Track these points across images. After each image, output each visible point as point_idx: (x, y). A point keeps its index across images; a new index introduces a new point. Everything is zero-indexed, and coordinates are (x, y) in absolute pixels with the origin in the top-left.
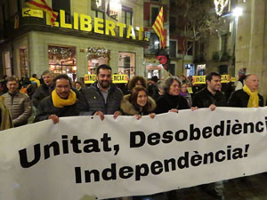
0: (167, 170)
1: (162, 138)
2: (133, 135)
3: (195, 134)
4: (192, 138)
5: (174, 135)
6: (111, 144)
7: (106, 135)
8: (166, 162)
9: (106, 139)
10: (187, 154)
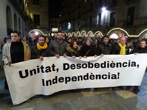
0: (79, 80)
1: (76, 67)
2: (64, 65)
3: (91, 66)
4: (89, 67)
5: (81, 66)
6: (55, 68)
7: (53, 65)
8: (79, 77)
9: (53, 66)
10: (88, 74)
